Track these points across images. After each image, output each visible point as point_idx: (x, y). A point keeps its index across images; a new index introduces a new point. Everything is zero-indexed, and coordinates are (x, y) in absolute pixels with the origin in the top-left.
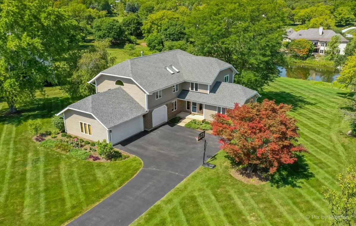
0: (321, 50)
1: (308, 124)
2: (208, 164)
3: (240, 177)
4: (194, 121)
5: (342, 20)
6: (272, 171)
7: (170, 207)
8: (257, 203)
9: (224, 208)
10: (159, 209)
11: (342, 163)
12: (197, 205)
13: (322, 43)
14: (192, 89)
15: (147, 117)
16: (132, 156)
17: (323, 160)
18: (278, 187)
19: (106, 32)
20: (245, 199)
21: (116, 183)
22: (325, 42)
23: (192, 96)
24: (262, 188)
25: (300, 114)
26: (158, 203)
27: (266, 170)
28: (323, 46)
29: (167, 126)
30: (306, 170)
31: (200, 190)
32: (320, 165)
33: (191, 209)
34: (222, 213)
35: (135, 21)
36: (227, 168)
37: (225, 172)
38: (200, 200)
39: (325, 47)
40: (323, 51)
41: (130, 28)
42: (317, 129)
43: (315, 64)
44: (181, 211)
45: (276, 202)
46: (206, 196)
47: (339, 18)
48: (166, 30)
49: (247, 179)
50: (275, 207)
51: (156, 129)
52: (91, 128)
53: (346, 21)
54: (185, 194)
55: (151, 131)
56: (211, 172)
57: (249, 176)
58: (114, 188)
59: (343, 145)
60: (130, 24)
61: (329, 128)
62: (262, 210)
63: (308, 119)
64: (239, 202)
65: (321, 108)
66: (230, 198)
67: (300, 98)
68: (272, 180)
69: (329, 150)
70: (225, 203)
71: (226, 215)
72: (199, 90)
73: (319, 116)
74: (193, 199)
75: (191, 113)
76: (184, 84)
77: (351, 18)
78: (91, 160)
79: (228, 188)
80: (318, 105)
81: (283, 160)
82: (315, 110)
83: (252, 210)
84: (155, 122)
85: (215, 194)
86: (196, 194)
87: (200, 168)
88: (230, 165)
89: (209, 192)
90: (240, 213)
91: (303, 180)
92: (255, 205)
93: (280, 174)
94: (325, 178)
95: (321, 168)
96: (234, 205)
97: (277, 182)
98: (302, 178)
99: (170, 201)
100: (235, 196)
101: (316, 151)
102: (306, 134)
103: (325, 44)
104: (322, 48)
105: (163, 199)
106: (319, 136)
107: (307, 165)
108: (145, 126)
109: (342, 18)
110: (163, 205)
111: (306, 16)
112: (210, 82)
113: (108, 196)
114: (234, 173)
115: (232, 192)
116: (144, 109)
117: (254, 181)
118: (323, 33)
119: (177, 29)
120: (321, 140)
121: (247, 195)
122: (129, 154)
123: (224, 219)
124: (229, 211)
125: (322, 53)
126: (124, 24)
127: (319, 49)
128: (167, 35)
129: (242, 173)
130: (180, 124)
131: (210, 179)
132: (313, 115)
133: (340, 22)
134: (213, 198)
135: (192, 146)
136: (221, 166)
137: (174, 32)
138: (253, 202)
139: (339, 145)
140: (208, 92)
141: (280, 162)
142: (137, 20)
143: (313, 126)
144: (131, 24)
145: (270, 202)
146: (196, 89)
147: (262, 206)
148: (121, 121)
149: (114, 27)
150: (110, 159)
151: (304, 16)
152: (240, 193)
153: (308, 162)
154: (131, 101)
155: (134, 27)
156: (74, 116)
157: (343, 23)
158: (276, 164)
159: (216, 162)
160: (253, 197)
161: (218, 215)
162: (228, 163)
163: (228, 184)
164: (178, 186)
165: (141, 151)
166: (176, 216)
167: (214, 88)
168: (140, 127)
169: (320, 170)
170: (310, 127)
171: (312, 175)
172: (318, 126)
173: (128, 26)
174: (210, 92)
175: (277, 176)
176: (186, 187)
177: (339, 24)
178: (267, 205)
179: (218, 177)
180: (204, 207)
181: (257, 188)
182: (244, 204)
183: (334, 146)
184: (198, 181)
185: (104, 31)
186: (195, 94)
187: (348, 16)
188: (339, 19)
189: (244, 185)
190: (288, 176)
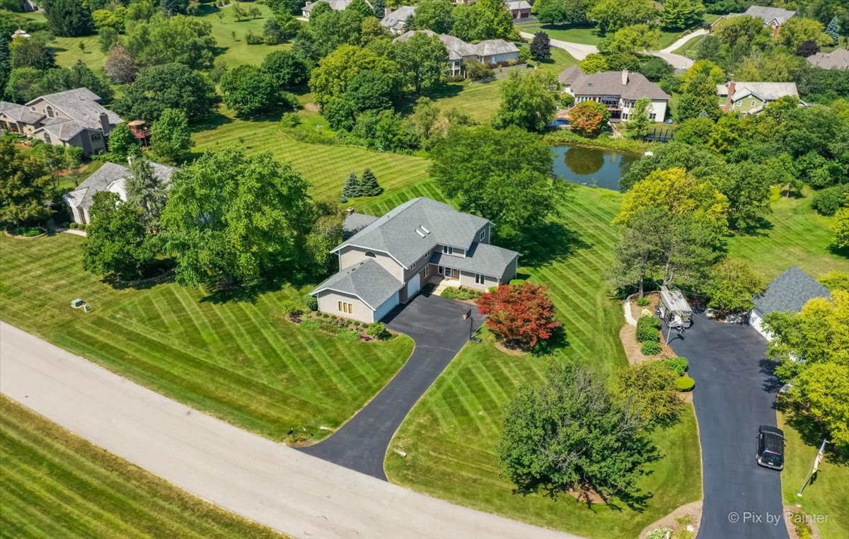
0: (624, 114)
1: (576, 282)
2: (475, 339)
3: (504, 350)
4: (450, 289)
5: (679, 18)
6: (532, 344)
7: (452, 377)
8: (520, 370)
9: (494, 376)
10: (443, 380)
11: (597, 330)
12: (473, 375)
13: (626, 102)
14: (446, 251)
15: (403, 291)
16: (401, 335)
17: (581, 329)
18: (538, 357)
19: (246, 92)
20: (510, 368)
21: (399, 361)
22: (631, 100)
23: (446, 261)
24: (523, 359)
25: (570, 266)
26: (441, 375)
27: (528, 343)
28: (628, 106)
29: (422, 297)
30: (563, 339)
31: (472, 363)
32: (577, 334)
33: (468, 378)
34: (493, 379)
35: (290, 62)
36: (492, 341)
37: (491, 345)
38: (474, 371)
39: (632, 109)
40: (627, 115)
41: (281, 74)
42: (585, 289)
43: (610, 147)
44: (461, 380)
45: (535, 369)
46: (478, 368)
47: (674, 14)
48: (356, 89)
49: (511, 351)
50: (534, 373)
51: (411, 301)
52: (353, 307)
53: (687, 19)
54: (461, 367)
55: (408, 304)
56: (479, 347)
57: (513, 348)
58: (400, 366)
59: (605, 310)
60: (280, 67)
61: (598, 287)
62: (524, 375)
63: (577, 274)
64: (505, 371)
65: (597, 253)
66: (498, 368)
67: (575, 236)
68: (533, 351)
69: (589, 317)
70: (495, 372)
71: (497, 381)
72: (453, 254)
73: (590, 268)
74: (468, 370)
75: (444, 278)
76: (438, 247)
77: (696, 12)
78: (363, 340)
79: (496, 360)
80: (595, 248)
81: (540, 336)
82: (590, 257)
83: (516, 376)
84: (410, 293)
85: (485, 366)
86: (470, 366)
87: (468, 344)
88: (494, 339)
89: (481, 365)
90: (507, 379)
91: (558, 349)
92: (519, 372)
93: (540, 345)
94: (579, 346)
95: (577, 337)
96: (502, 373)
97: (537, 352)
98: (559, 347)
99: (450, 373)
100: (502, 366)
101: (577, 318)
102: (571, 297)
103: (631, 104)
104: (626, 110)
105: (444, 371)
106: (583, 300)
107: (565, 334)
108: (400, 300)
109: (678, 14)
110: (446, 376)
111: (610, 13)
112: (467, 247)
113: (398, 372)
114: (499, 346)
115: (499, 363)
116: (400, 283)
117: (518, 353)
118: (628, 81)
119: (375, 88)
120: (584, 304)
121: (511, 364)
122: (396, 333)
123: (495, 383)
124: (498, 378)
125: (626, 118)
126: (269, 68)
127: (621, 111)
128: (358, 99)
129: (506, 346)
130: (435, 293)
131: (479, 353)
132: (585, 266)
133: (676, 23)
134: (484, 368)
135: (454, 320)
136: (486, 339)
137: (370, 94)
138: (517, 370)
139: (601, 309)
140: (464, 256)
141: (538, 337)
142: (293, 58)
143: (580, 285)
144: (282, 68)
145: (530, 369)
146: (450, 252)
147: (524, 372)
148: (384, 300)
149: (261, 85)
150: (382, 338)
151: (606, 12)
152: (506, 363)
153: (567, 331)
154: (386, 274)
155: (288, 73)
156: (332, 295)
157: (680, 24)
158: (535, 338)
159: (482, 336)
160: (516, 366)
161: (490, 381)
162: (492, 337)
163: (495, 356)
164: (453, 360)
165: (407, 328)
166: (459, 383)
167: (470, 253)
168: (397, 302)
169: (576, 339)
170: (577, 287)
171: (568, 344)
172: (586, 284)
173: (278, 71)
174: (467, 256)
175: (537, 347)
176: (460, 362)
177: (674, 25)
178: (528, 371)
179: (486, 351)
180: (478, 376)
181: (519, 358)
182: (510, 372)
183: (595, 312)
184: (469, 355)
185: (243, 92)
186: (449, 258)
187: (691, 8)
188: (673, 17)
189: (509, 357)
190: (547, 346)
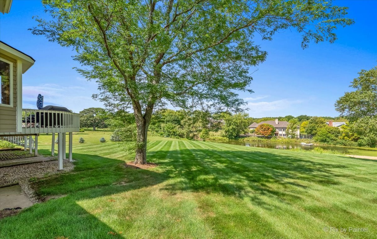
0: (280, 134)
13: (280, 129)
22: (282, 128)
28: (281, 131)
39: (283, 132)
40: (281, 134)
103: (282, 130)
104: (280, 133)
118: (278, 123)
125: (281, 136)
127: (278, 133)
